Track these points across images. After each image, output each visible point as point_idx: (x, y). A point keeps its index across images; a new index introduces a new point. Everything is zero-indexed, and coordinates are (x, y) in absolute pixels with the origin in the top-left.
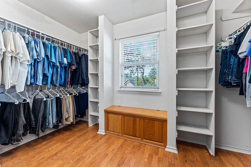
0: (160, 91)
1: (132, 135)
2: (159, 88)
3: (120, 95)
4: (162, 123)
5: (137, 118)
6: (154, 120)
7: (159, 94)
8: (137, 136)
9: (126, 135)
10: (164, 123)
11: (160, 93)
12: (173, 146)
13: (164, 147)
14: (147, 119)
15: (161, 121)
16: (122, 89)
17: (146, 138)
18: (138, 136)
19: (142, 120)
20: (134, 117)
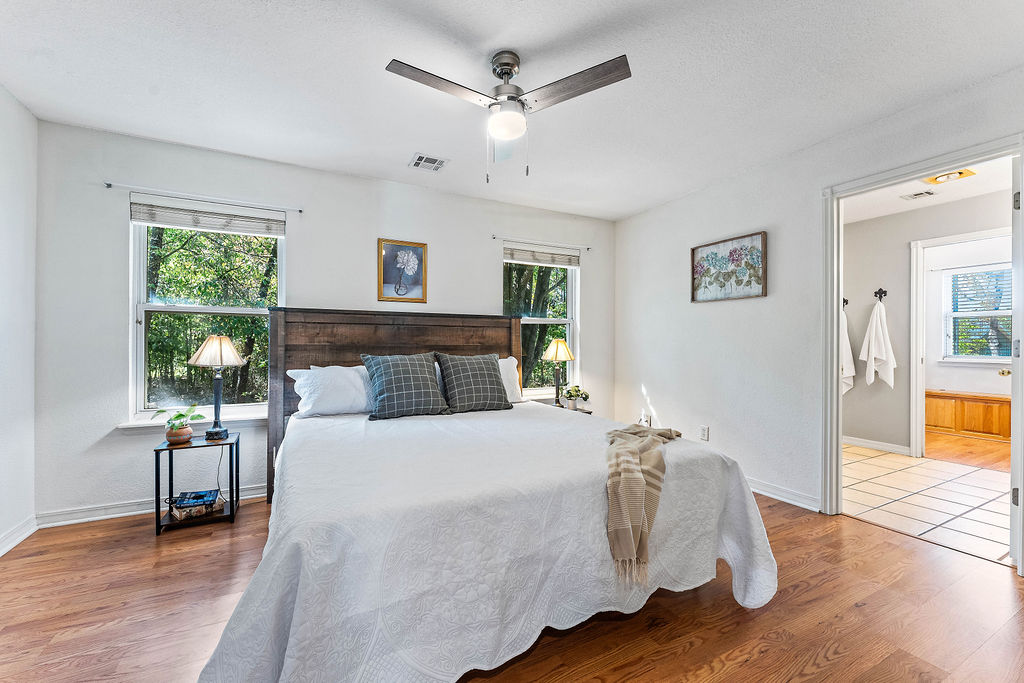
3: (942, 370)
8: (994, 432)
9: (965, 430)
16: (948, 360)
20: (986, 403)
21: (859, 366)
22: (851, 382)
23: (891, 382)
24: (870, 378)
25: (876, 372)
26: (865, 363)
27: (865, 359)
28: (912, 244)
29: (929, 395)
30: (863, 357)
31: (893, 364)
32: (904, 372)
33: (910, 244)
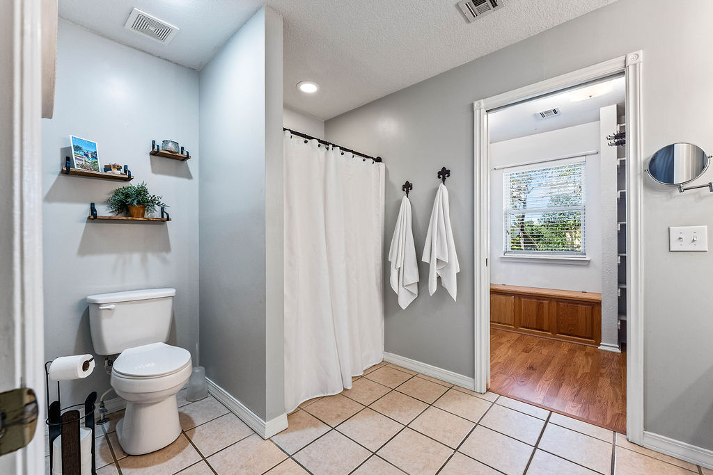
0: (588, 259)
1: (535, 327)
2: (585, 254)
3: (504, 266)
4: (592, 308)
5: (544, 300)
6: (577, 304)
7: (586, 263)
8: (545, 329)
9: (522, 327)
10: (596, 308)
11: (589, 261)
12: (613, 343)
13: (595, 345)
14: (563, 302)
15: (590, 305)
16: (508, 255)
17: (562, 331)
18: (547, 329)
19: (554, 304)
20: (539, 299)
21: (423, 268)
22: (415, 291)
23: (453, 292)
24: (433, 287)
25: (439, 278)
26: (428, 265)
27: (427, 261)
28: (476, 104)
29: (494, 292)
30: (425, 259)
31: (455, 268)
32: (467, 277)
33: (473, 105)
